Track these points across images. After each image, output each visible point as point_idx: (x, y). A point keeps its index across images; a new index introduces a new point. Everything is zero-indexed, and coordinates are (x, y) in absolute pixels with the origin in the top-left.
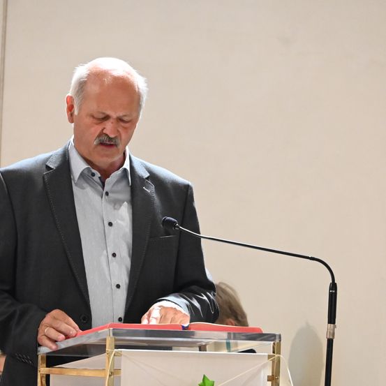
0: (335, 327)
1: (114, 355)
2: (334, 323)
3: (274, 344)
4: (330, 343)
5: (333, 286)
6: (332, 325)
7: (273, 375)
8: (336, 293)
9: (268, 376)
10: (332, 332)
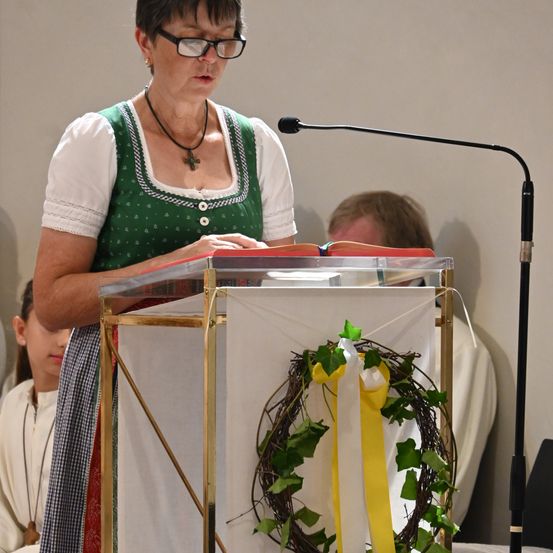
0: (532, 245)
1: (216, 296)
2: (530, 239)
3: (444, 272)
4: (525, 269)
5: (528, 187)
6: (528, 243)
7: (443, 317)
8: (532, 197)
9: (437, 319)
10: (527, 252)
